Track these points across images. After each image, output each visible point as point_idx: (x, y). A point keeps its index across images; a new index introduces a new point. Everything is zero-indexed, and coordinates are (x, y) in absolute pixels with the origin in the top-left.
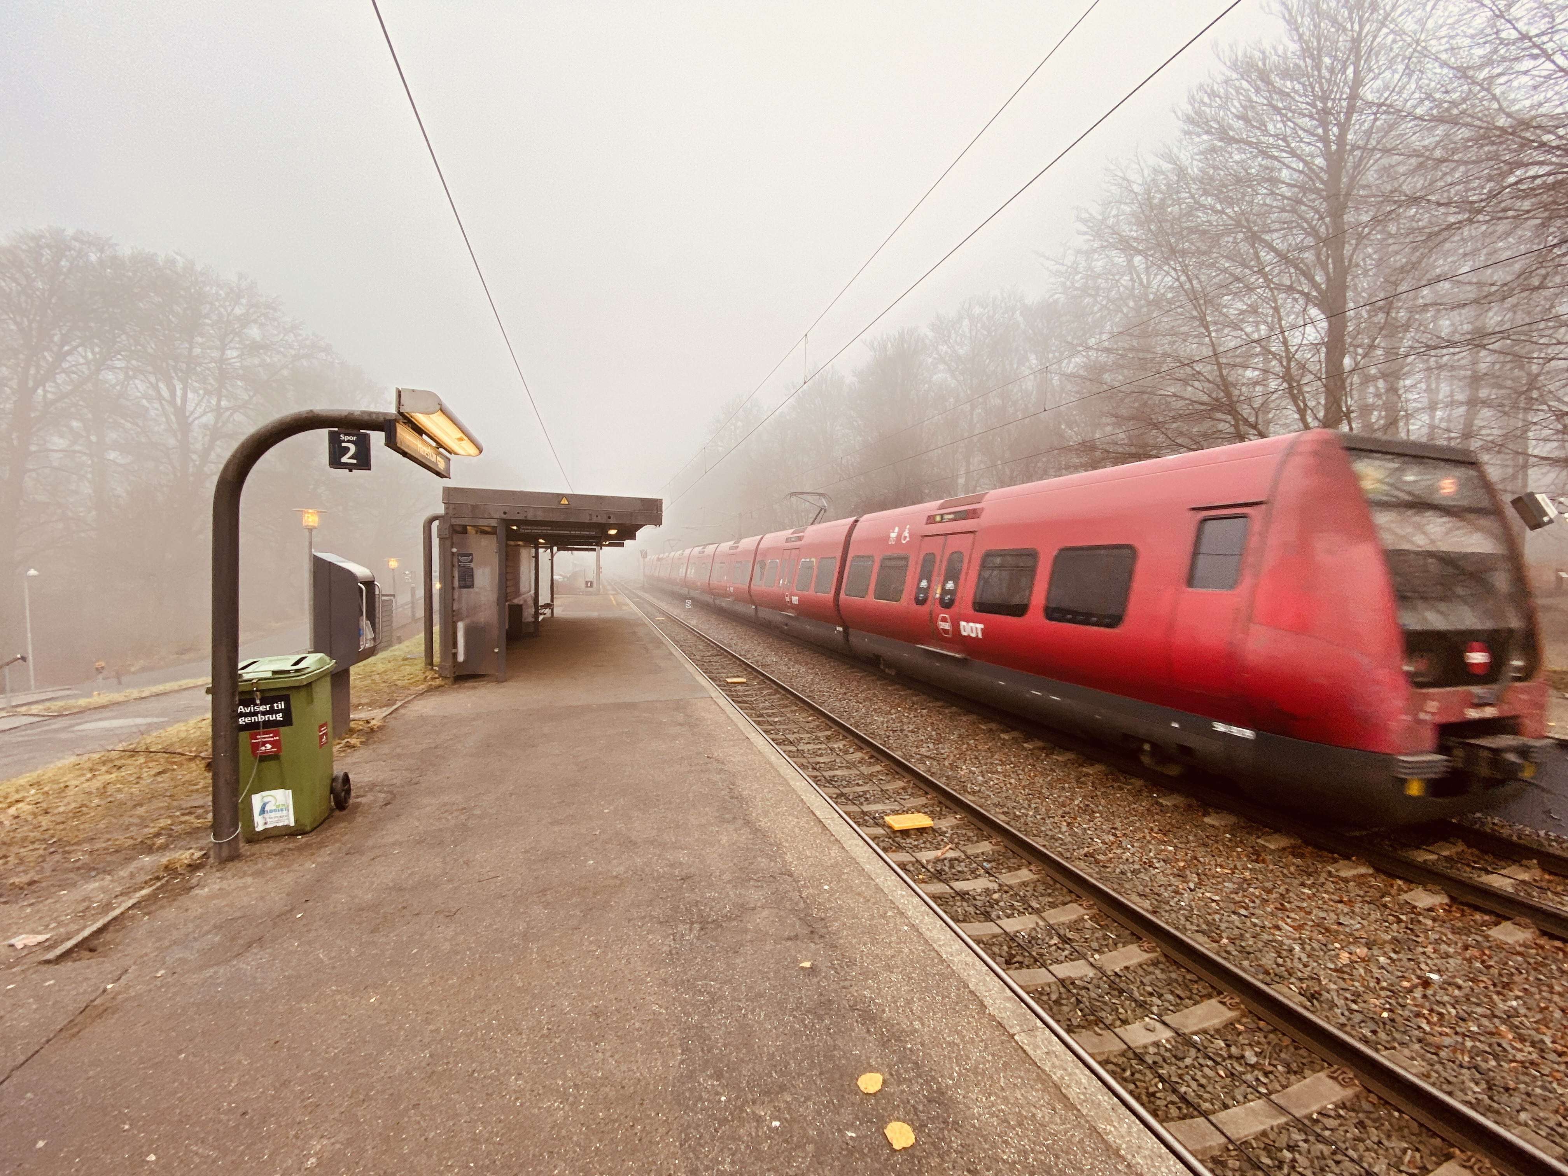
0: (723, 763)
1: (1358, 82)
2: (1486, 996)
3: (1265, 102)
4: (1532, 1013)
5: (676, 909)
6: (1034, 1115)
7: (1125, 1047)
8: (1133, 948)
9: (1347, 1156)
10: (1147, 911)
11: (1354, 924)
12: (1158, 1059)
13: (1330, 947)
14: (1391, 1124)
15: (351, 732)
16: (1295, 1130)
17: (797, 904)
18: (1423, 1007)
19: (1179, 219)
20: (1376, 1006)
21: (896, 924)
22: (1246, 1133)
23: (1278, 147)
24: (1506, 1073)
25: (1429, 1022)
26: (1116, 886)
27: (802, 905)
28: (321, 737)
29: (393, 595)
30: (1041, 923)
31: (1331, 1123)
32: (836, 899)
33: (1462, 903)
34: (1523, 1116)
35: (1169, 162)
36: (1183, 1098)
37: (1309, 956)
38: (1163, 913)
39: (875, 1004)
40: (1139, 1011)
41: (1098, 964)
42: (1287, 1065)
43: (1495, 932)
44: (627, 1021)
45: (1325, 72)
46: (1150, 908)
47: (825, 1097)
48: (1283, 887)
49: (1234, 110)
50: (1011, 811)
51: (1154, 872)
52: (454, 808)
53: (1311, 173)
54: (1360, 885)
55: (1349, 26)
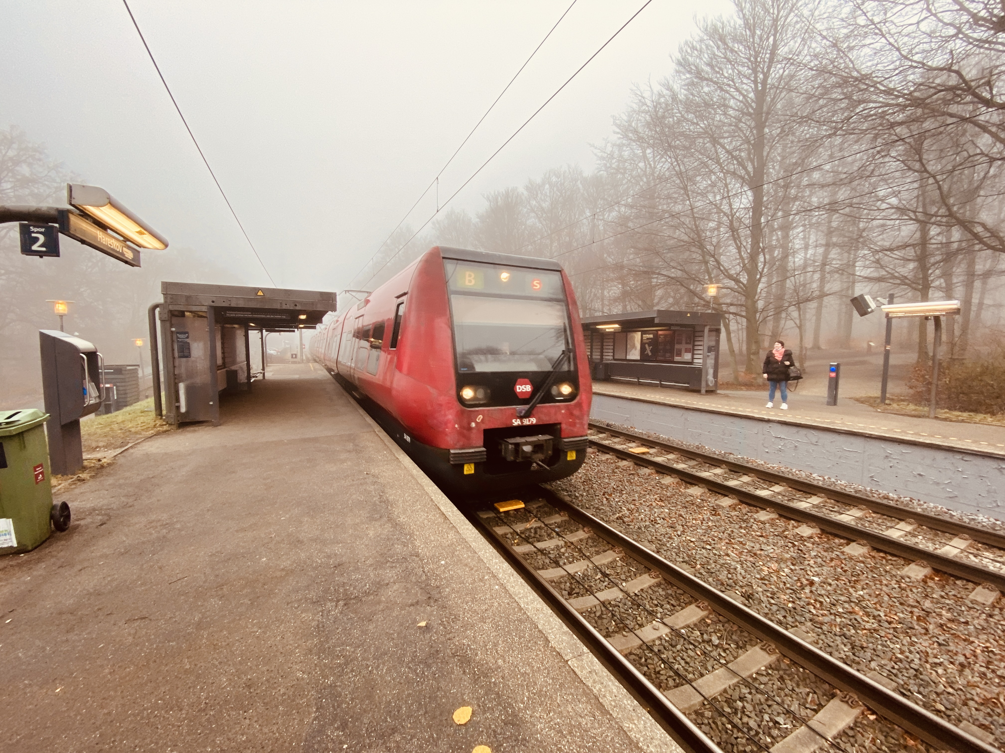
0: (378, 478)
1: (775, 46)
2: (845, 589)
3: (723, 56)
4: (872, 598)
5: (326, 591)
6: (580, 723)
7: (641, 642)
8: (646, 576)
9: (775, 701)
10: (653, 551)
11: (769, 549)
12: (661, 648)
13: (757, 564)
14: (798, 676)
15: (84, 468)
16: (744, 687)
17: (421, 577)
18: (810, 598)
19: (673, 126)
20: (784, 600)
21: (490, 585)
22: (715, 691)
23: (729, 85)
24: (861, 637)
25: (815, 608)
26: (635, 537)
27: (424, 577)
29: (138, 365)
30: (591, 565)
31: (764, 679)
32: (449, 571)
33: (828, 533)
34: (873, 665)
35: (667, 90)
36: (677, 673)
37: (746, 572)
38: (663, 552)
39: (471, 649)
40: (649, 617)
41: (625, 589)
42: (737, 643)
43: (847, 549)
44: (275, 688)
45: (757, 40)
46: (655, 550)
47: (427, 732)
48: (730, 529)
49: (704, 60)
50: (573, 493)
51: (657, 526)
52: (159, 524)
53: (747, 104)
54: (772, 525)
55: (771, 11)
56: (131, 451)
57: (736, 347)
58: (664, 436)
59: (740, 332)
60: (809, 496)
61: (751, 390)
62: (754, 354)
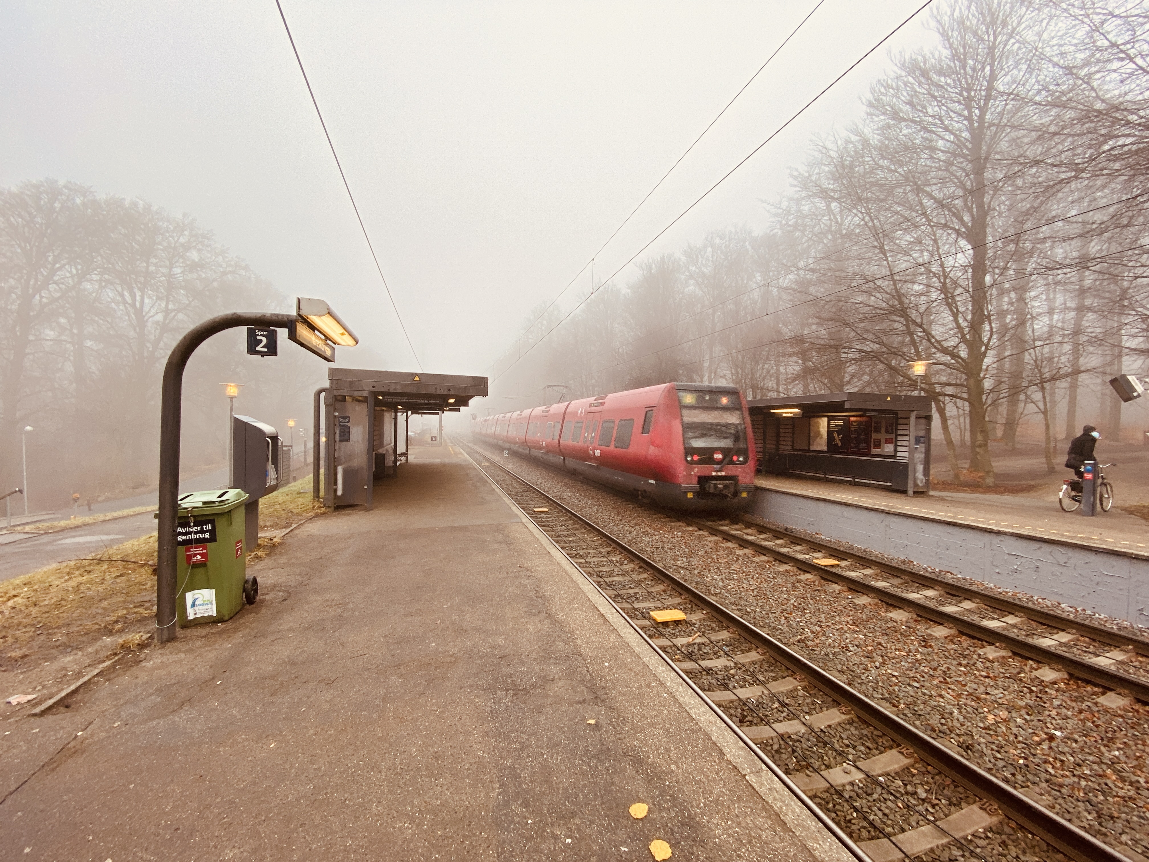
0: (531, 571)
1: (993, 77)
2: (1096, 748)
3: (926, 92)
4: (1130, 761)
5: (495, 680)
6: (760, 836)
7: (828, 785)
8: (834, 711)
10: (845, 683)
11: (998, 693)
12: (853, 794)
13: (980, 711)
14: (1026, 844)
15: (259, 546)
16: (955, 848)
17: (585, 676)
18: (1048, 755)
19: (864, 176)
20: (1014, 755)
21: (658, 692)
22: (919, 850)
23: (935, 125)
24: (1111, 804)
25: (1053, 767)
26: (821, 665)
27: (589, 677)
28: (237, 551)
29: (291, 446)
30: (766, 692)
31: (982, 843)
32: (614, 673)
33: (1078, 679)
34: (1124, 838)
35: (856, 135)
36: (871, 824)
37: (965, 717)
38: (857, 685)
39: (643, 751)
40: (839, 759)
41: (808, 723)
42: (949, 799)
43: (1102, 700)
44: (459, 763)
45: (969, 71)
46: (847, 681)
47: (605, 820)
48: (945, 666)
49: (903, 98)
50: (743, 608)
51: (850, 654)
52: (334, 603)
53: (959, 143)
54: (1002, 665)
55: (986, 38)
56: (296, 532)
57: (956, 436)
58: (859, 545)
59: (962, 419)
60: (1055, 631)
61: (978, 492)
62: (980, 446)
